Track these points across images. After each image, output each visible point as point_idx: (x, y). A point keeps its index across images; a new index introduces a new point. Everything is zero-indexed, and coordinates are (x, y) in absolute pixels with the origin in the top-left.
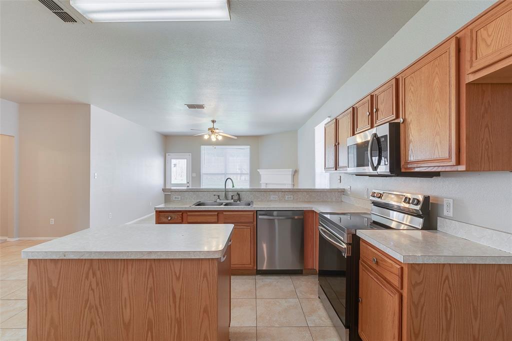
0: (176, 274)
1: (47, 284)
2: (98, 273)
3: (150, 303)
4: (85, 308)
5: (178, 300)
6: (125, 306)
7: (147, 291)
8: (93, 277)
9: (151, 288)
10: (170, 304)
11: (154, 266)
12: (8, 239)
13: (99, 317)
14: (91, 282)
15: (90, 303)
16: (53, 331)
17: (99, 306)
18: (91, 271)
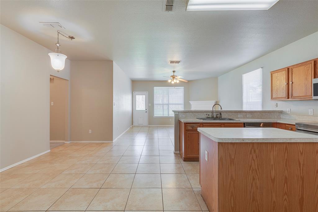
0: (300, 151)
1: (229, 157)
2: (257, 151)
3: (286, 168)
4: (250, 170)
5: (302, 166)
6: (272, 169)
7: (284, 161)
8: (254, 153)
9: (286, 159)
10: (297, 169)
11: (288, 147)
12: (66, 142)
13: (257, 175)
14: (253, 156)
15: (253, 168)
16: (232, 183)
17: (257, 169)
18: (253, 150)
